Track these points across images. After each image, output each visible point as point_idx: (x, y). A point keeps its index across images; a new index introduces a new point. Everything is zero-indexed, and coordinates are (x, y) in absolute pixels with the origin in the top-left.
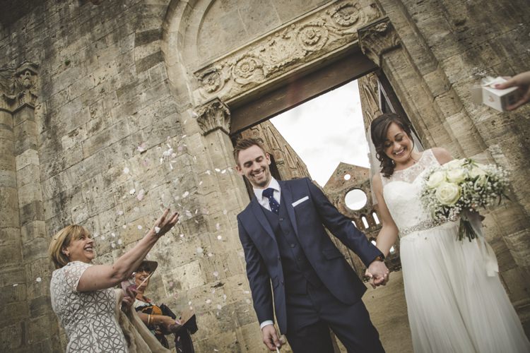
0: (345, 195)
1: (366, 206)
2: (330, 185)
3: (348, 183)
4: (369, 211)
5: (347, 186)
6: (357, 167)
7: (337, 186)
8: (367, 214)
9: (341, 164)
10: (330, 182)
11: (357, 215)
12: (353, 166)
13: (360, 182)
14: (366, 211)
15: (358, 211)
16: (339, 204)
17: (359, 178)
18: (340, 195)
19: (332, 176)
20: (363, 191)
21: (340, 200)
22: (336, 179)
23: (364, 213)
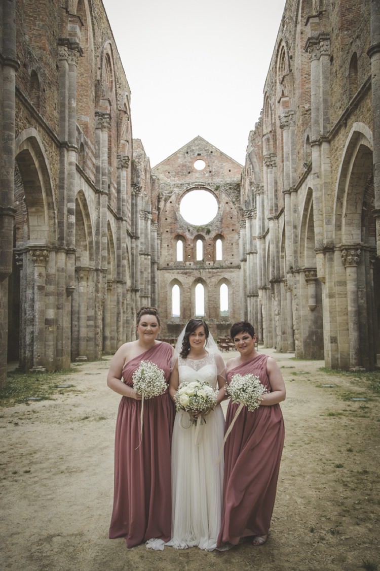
0: (184, 193)
1: (211, 224)
2: (167, 168)
3: (197, 175)
4: (213, 234)
5: (194, 179)
6: (222, 154)
7: (177, 174)
8: (207, 237)
9: (199, 139)
10: (167, 161)
11: (192, 234)
12: (217, 150)
13: (218, 180)
14: (208, 232)
15: (195, 227)
16: (168, 204)
17: (217, 174)
18: (176, 190)
19: (175, 154)
20: (216, 197)
21: (173, 198)
22: (180, 161)
23: (203, 234)
